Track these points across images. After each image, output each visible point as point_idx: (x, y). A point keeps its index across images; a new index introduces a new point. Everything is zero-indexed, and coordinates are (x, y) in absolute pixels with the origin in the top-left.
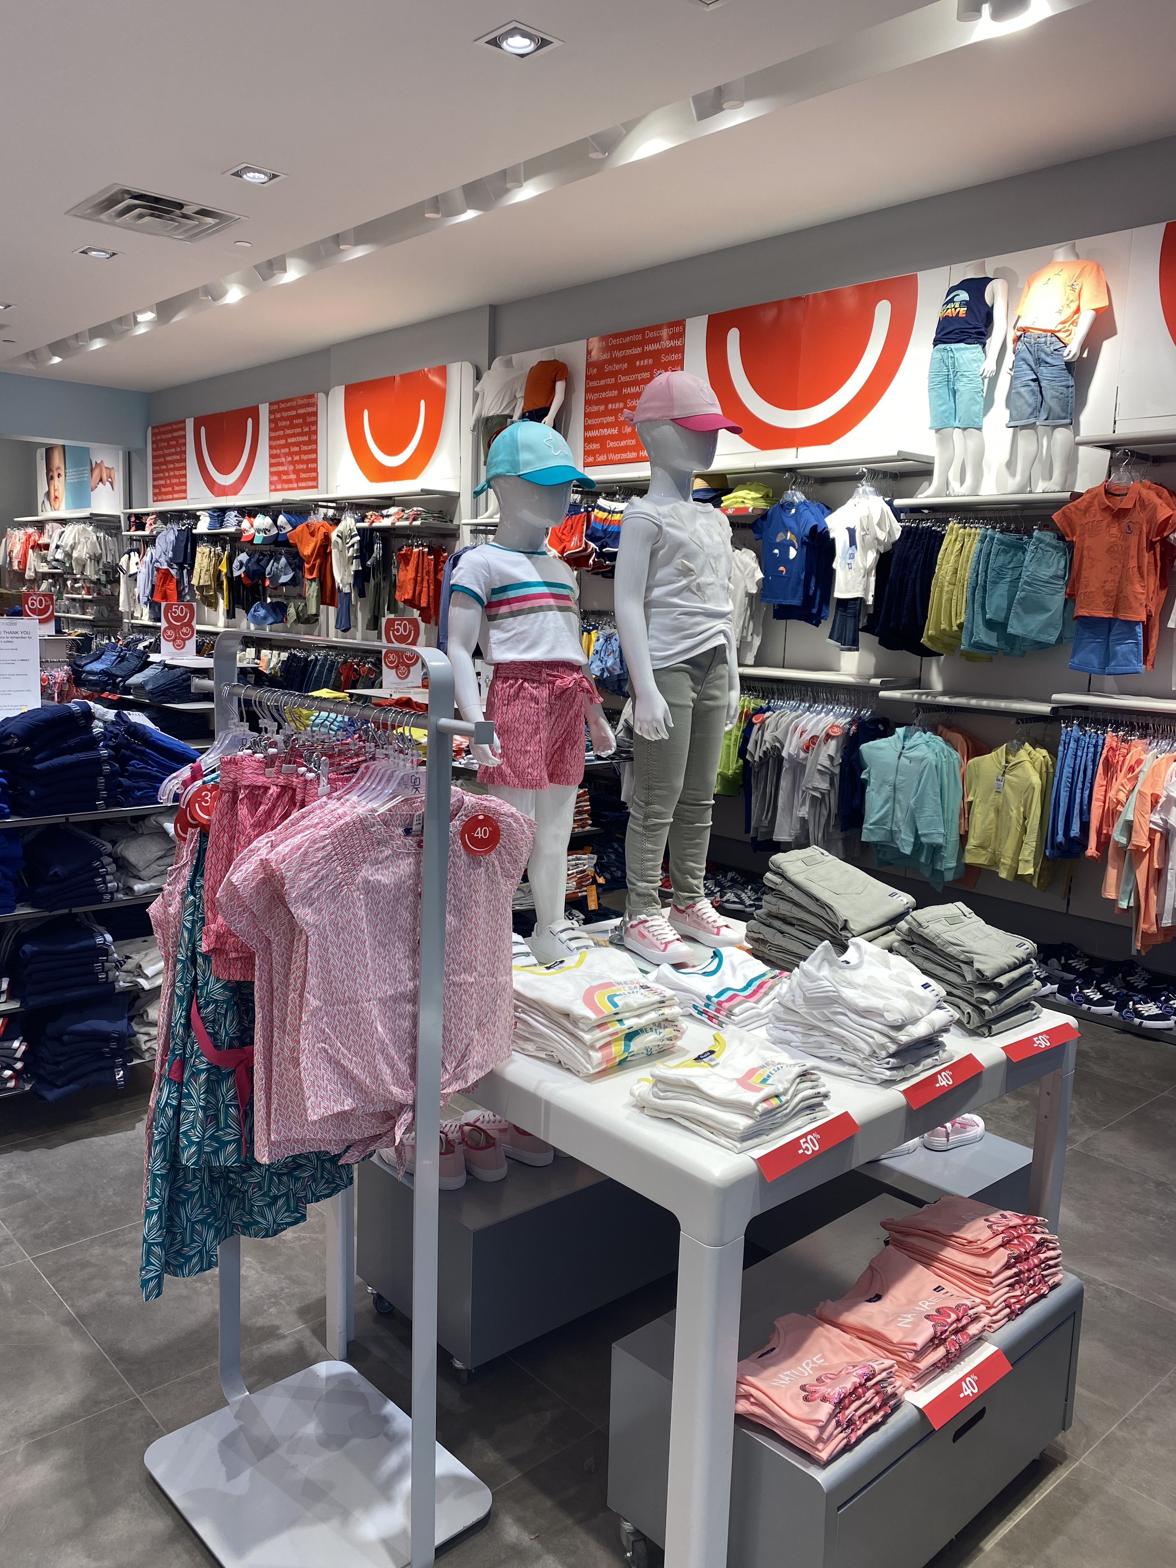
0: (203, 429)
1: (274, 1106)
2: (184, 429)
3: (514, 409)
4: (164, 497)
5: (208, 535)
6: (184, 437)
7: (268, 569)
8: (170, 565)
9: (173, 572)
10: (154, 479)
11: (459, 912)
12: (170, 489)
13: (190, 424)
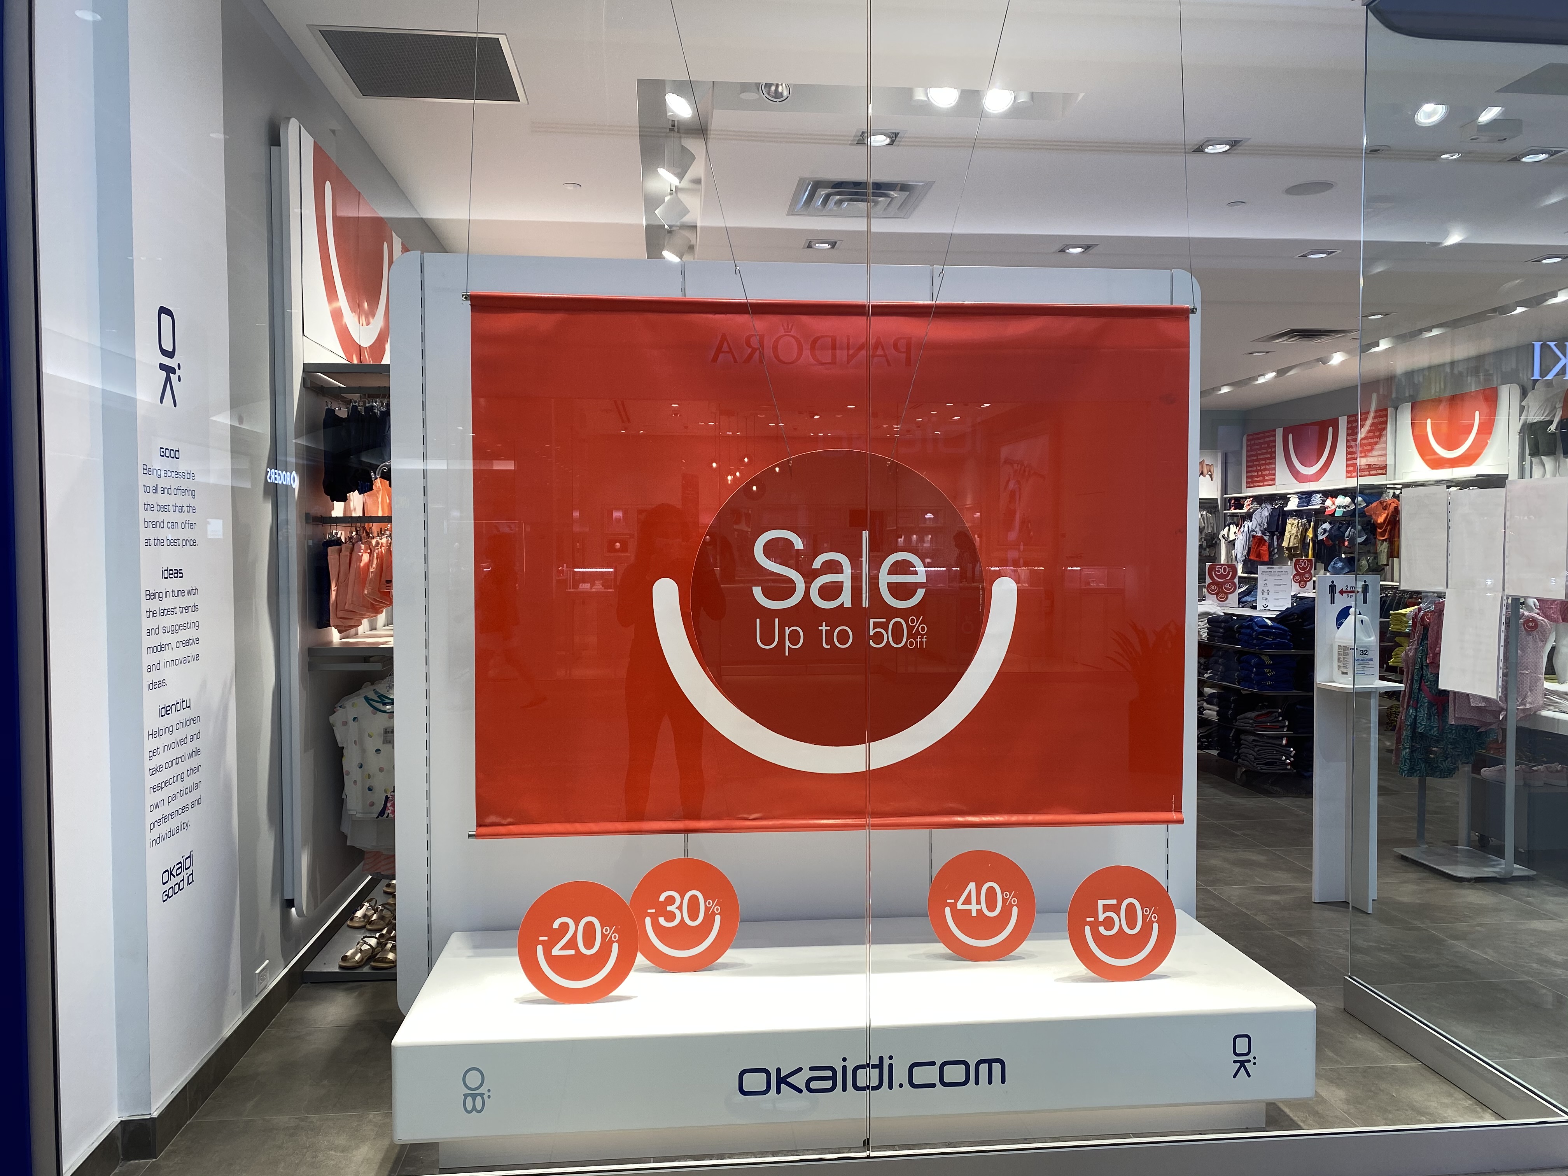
0: (1291, 436)
1: (1456, 706)
2: (1275, 436)
3: (1554, 416)
4: (1256, 484)
5: (1295, 511)
6: (1275, 441)
7: (1347, 533)
8: (1263, 533)
9: (1266, 538)
10: (1247, 472)
11: (1522, 650)
12: (1261, 478)
13: (1279, 433)
